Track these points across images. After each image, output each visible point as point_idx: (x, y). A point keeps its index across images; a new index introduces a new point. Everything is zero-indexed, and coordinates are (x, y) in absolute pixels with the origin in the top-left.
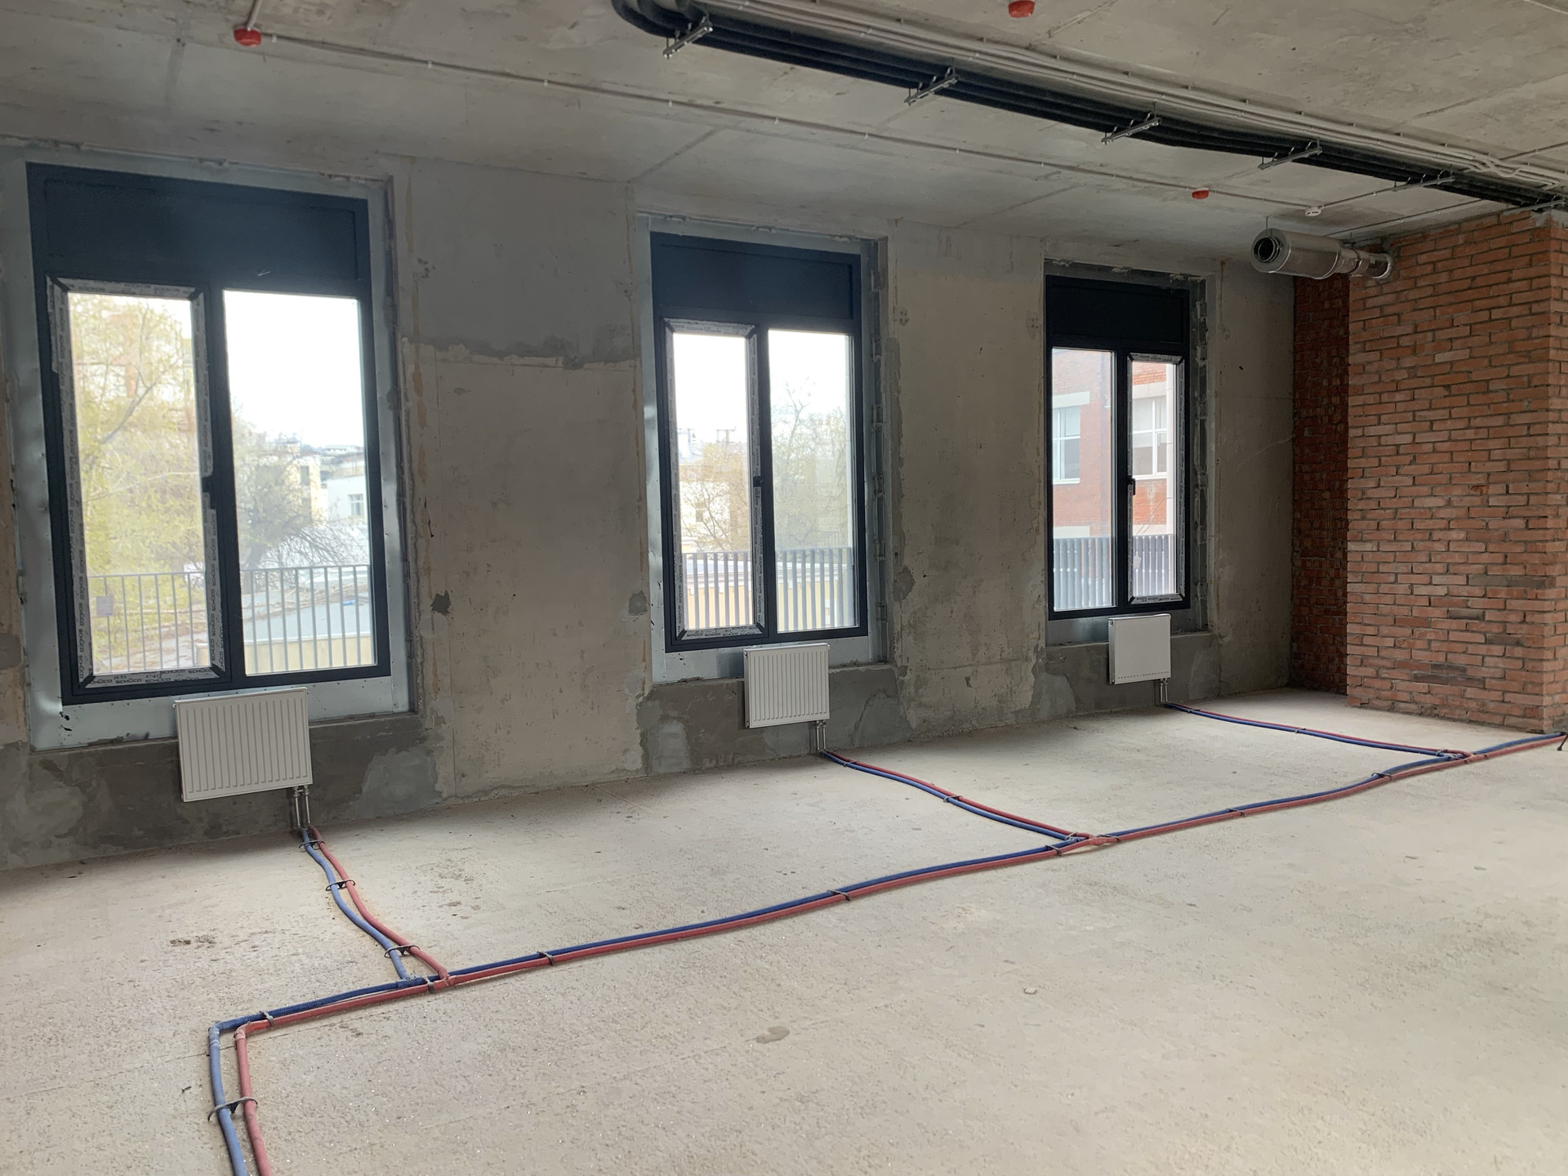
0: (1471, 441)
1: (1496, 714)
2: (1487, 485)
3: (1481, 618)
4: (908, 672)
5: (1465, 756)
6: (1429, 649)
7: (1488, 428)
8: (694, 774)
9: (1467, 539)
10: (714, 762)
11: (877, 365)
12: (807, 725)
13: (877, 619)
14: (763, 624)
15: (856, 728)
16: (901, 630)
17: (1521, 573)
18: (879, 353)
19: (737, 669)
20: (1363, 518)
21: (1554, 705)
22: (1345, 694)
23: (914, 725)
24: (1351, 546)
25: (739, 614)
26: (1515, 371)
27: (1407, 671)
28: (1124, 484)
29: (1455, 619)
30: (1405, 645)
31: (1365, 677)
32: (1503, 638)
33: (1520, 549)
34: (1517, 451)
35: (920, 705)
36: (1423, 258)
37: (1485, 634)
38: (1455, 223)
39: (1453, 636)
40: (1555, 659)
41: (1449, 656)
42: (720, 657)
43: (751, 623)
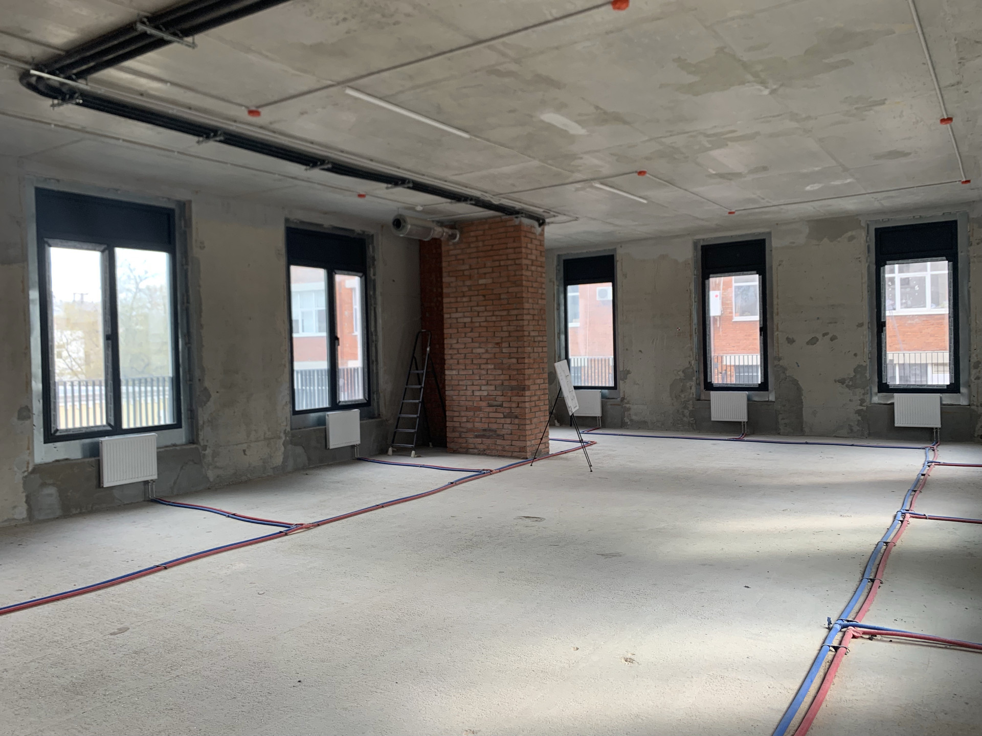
0: (494, 322)
1: (509, 451)
2: (501, 343)
3: (501, 406)
4: (208, 448)
5: (491, 471)
6: (481, 422)
7: (501, 316)
8: (65, 518)
9: (495, 369)
10: (79, 510)
11: (186, 272)
12: (142, 483)
13: (188, 418)
14: (112, 423)
15: (175, 483)
16: (203, 424)
17: (516, 384)
18: (187, 264)
19: (95, 452)
20: (452, 358)
21: (532, 446)
22: (446, 447)
23: (211, 480)
24: (447, 372)
25: (97, 418)
26: (510, 290)
27: (473, 433)
28: (333, 340)
29: (491, 406)
30: (471, 421)
31: (455, 437)
32: (510, 415)
33: (515, 373)
34: (512, 327)
35: (216, 467)
36: (472, 234)
37: (503, 413)
38: (484, 218)
39: (491, 415)
40: (531, 424)
41: (490, 425)
42: (83, 445)
43: (105, 423)
